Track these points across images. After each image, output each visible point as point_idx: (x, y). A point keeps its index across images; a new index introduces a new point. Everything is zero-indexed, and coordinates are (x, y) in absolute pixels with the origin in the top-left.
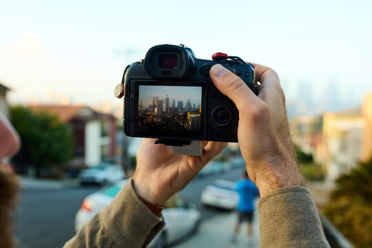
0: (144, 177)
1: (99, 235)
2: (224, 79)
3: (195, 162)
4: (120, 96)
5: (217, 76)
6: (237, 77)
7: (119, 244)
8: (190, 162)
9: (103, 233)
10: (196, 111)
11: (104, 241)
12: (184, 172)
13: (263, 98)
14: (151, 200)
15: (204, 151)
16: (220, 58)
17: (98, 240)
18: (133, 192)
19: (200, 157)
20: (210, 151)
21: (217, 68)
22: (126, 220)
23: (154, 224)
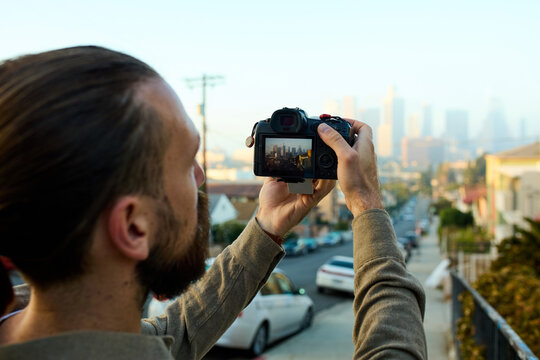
0: (266, 214)
1: (231, 263)
2: (328, 135)
3: (308, 199)
4: (251, 146)
5: (323, 132)
6: (337, 133)
7: (249, 269)
8: (304, 200)
9: (234, 261)
10: (306, 155)
11: (236, 267)
12: (299, 209)
13: (356, 149)
14: (273, 233)
15: (315, 191)
16: (325, 118)
17: (230, 267)
18: (257, 226)
19: (311, 196)
20: (319, 190)
21: (322, 126)
22: (253, 249)
23: (277, 253)
